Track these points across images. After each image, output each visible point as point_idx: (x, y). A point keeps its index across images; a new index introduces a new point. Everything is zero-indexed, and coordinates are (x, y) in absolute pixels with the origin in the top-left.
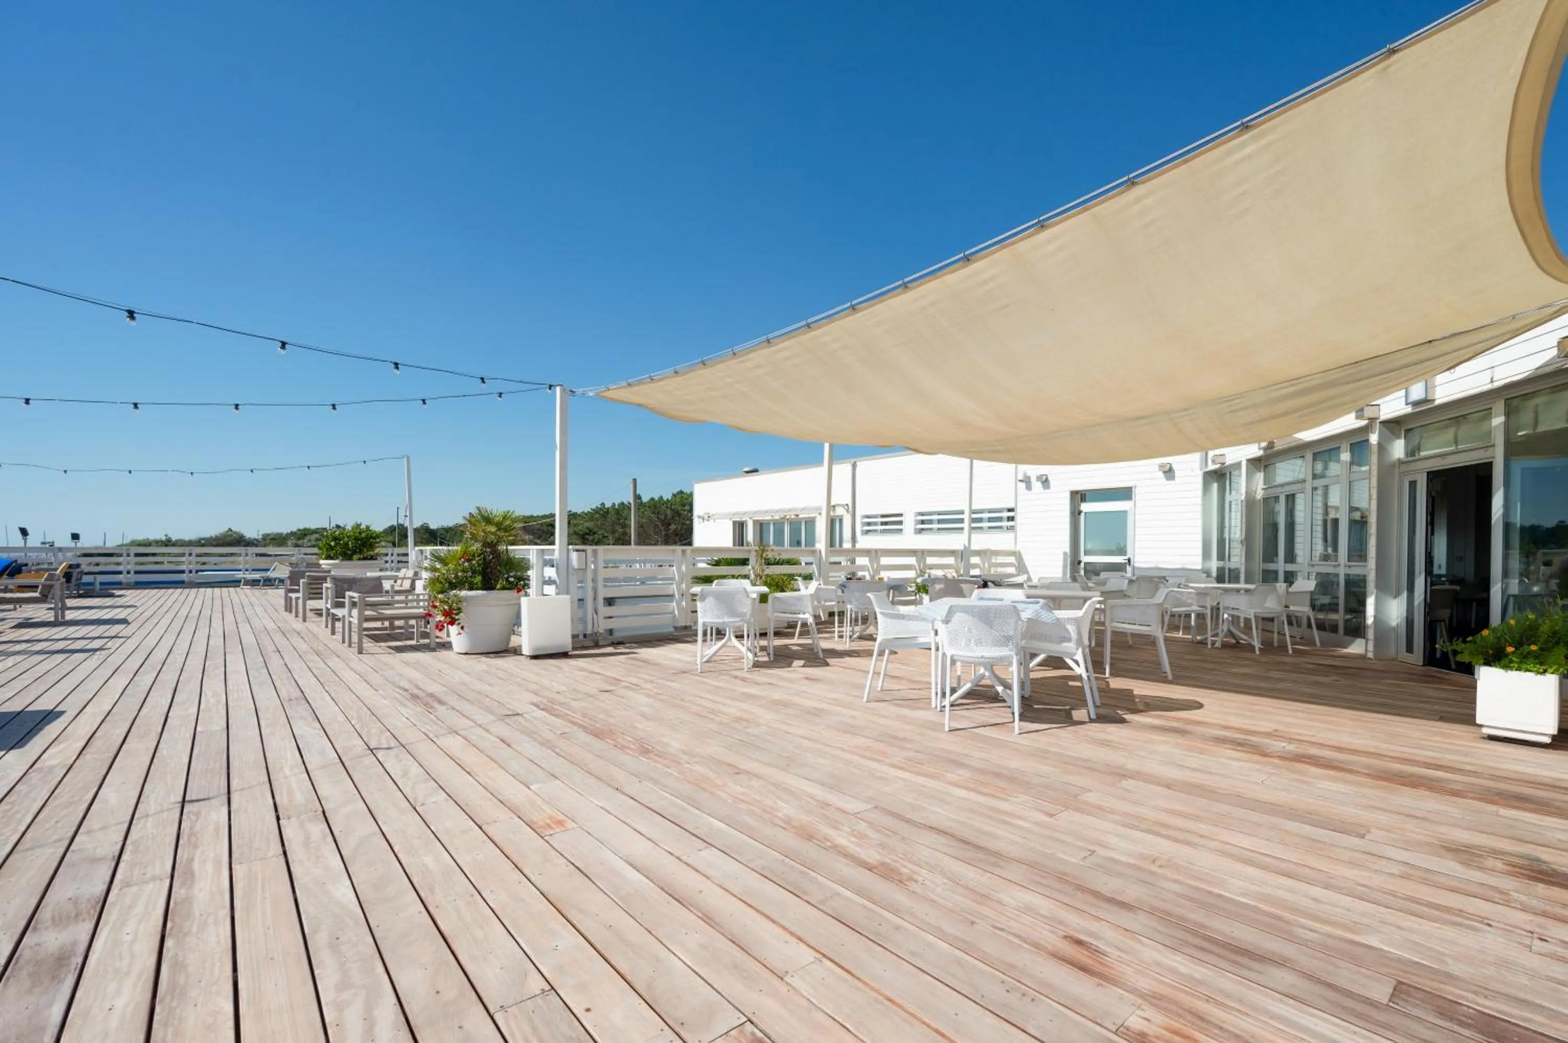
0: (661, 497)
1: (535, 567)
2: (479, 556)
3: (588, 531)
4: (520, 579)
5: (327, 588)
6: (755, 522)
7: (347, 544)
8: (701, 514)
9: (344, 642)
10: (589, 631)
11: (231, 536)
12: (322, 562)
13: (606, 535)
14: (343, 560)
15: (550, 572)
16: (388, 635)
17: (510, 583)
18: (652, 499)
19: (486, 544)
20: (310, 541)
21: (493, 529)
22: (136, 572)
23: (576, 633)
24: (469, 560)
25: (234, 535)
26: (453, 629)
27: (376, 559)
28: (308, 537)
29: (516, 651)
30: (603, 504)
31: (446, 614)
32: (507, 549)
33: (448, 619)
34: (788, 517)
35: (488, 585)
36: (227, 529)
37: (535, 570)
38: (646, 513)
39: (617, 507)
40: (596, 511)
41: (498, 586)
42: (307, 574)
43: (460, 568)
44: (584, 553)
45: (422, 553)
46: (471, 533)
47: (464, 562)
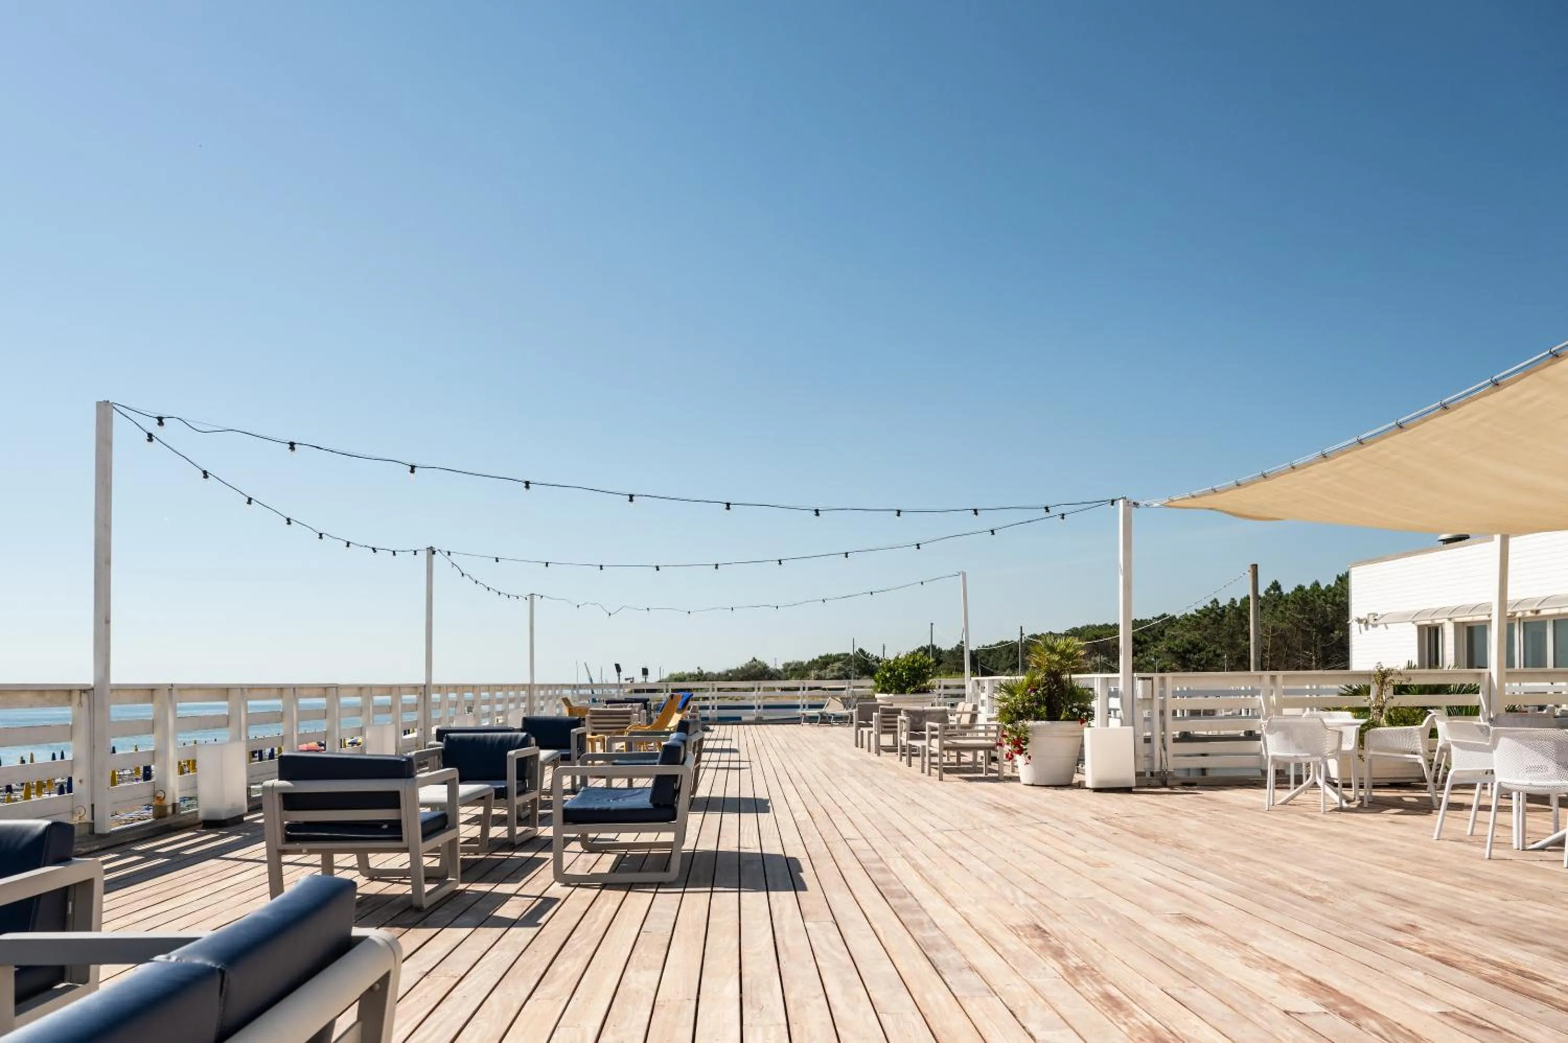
0: (1317, 584)
1: (1099, 698)
2: (1043, 686)
3: (1190, 647)
4: (1083, 709)
5: (902, 721)
6: (1457, 625)
7: (901, 675)
8: (1363, 616)
9: (923, 771)
10: (1157, 769)
11: (755, 667)
12: (877, 695)
13: (1219, 651)
14: (896, 693)
15: (1115, 703)
16: (957, 768)
17: (1075, 714)
18: (1300, 588)
19: (1050, 674)
20: (833, 671)
21: (1056, 658)
22: (720, 708)
23: (1141, 770)
24: (1035, 690)
25: (759, 666)
26: (1020, 759)
27: (929, 692)
28: (830, 667)
29: (1080, 786)
30: (1215, 601)
31: (1016, 743)
32: (1070, 678)
33: (1017, 749)
34: (1519, 615)
35: (1053, 716)
36: (751, 659)
37: (1099, 701)
38: (1288, 613)
39: (1238, 604)
40: (1205, 613)
41: (1062, 717)
42: (881, 707)
43: (1027, 698)
44: (1150, 682)
45: (978, 684)
46: (1037, 663)
47: (1030, 692)
